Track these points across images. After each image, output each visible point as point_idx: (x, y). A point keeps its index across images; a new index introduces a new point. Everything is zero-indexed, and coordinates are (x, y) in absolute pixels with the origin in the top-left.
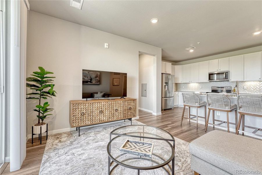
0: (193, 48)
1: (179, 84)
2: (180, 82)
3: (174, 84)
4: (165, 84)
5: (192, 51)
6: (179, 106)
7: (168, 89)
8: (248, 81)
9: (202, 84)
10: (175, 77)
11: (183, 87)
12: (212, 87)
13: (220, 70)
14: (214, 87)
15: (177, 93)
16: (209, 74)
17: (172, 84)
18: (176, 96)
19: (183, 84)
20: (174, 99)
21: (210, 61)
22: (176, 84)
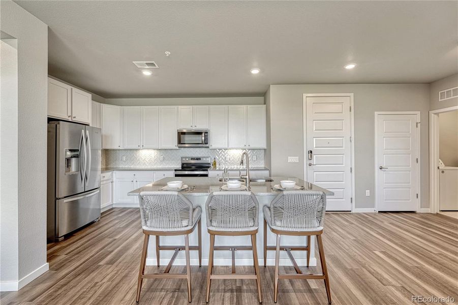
0: (152, 64)
1: (112, 152)
2: (116, 147)
3: (100, 152)
4: (69, 154)
5: (147, 73)
6: (114, 206)
7: (80, 168)
8: (233, 148)
9: (164, 151)
10: (104, 132)
11: (124, 158)
12: (182, 158)
13: (195, 126)
14: (186, 158)
15: (108, 174)
16: (178, 133)
17: (94, 151)
18: (104, 182)
19: (124, 151)
20: (99, 194)
21: (180, 106)
22: (106, 152)
